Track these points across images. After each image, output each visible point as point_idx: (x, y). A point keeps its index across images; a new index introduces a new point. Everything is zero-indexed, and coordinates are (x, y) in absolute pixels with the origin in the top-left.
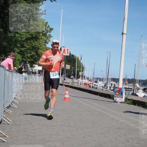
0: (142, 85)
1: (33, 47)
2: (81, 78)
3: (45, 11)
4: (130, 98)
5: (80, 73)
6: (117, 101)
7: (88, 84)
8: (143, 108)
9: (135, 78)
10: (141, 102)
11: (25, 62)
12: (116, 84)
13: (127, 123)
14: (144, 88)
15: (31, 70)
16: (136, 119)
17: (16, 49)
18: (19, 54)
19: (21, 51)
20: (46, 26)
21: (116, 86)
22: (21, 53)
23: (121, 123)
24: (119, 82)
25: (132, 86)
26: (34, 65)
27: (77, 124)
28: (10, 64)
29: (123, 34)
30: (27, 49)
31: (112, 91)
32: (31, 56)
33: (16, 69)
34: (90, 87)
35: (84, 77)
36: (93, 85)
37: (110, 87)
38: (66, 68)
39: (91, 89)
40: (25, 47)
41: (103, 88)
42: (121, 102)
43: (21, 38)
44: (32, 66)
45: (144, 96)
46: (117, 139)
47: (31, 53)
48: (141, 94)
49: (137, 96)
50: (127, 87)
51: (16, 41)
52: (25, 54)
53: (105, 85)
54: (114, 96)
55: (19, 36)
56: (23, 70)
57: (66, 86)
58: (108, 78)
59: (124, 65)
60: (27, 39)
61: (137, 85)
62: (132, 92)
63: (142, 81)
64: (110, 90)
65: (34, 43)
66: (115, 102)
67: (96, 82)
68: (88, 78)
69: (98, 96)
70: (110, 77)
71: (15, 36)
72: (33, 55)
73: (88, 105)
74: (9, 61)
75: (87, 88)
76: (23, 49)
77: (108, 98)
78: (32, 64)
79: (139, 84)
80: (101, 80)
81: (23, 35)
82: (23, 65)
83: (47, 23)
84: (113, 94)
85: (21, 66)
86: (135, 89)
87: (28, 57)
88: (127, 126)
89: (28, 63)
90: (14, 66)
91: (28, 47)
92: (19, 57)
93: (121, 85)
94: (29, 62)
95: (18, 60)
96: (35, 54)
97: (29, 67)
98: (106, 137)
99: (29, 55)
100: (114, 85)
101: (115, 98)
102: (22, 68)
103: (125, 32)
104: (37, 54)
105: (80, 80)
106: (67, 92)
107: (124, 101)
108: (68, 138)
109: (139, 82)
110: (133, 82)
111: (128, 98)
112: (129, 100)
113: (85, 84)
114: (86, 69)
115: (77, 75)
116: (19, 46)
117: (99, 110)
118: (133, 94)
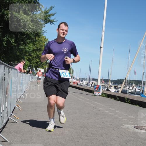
0: (113, 83)
1: (37, 56)
3: (46, 31)
4: (105, 93)
5: (71, 75)
6: (96, 94)
7: (76, 83)
9: (109, 79)
10: (113, 96)
11: (32, 66)
13: (103, 110)
14: (115, 85)
15: (36, 72)
16: (109, 107)
17: (26, 57)
18: (28, 61)
19: (29, 59)
20: (47, 41)
21: (96, 84)
22: (29, 60)
23: (99, 111)
24: (97, 81)
25: (107, 84)
26: (38, 69)
27: (68, 111)
28: (20, 68)
29: (101, 47)
30: (33, 58)
31: (93, 88)
32: (36, 62)
33: (25, 71)
34: (77, 85)
35: (73, 77)
36: (80, 83)
37: (91, 85)
39: (78, 86)
40: (32, 56)
41: (86, 86)
42: (99, 96)
43: (30, 49)
44: (36, 69)
45: (115, 91)
46: (96, 121)
47: (36, 60)
48: (113, 90)
49: (110, 91)
50: (104, 85)
51: (26, 52)
52: (32, 61)
53: (88, 84)
54: (94, 91)
56: (31, 72)
59: (101, 70)
60: (34, 50)
61: (110, 84)
62: (107, 88)
63: (114, 81)
64: (91, 87)
65: (38, 53)
66: (95, 95)
67: (82, 81)
68: (76, 78)
70: (91, 78)
71: (25, 48)
72: (38, 61)
73: (76, 97)
74: (20, 65)
75: (75, 85)
76: (30, 57)
77: (90, 93)
78: (37, 68)
79: (112, 83)
80: (85, 80)
81: (30, 47)
82: (30, 69)
83: (48, 39)
84: (94, 90)
85: (29, 69)
86: (109, 87)
87: (34, 63)
88: (103, 112)
89: (33, 67)
90: (24, 69)
91: (34, 56)
92: (28, 63)
93: (99, 83)
94: (35, 66)
95: (27, 65)
96: (39, 61)
97: (34, 70)
98: (88, 120)
99: (34, 62)
100: (94, 83)
101: (94, 93)
102: (29, 71)
103: (102, 46)
104: (40, 61)
107: (101, 94)
110: (107, 81)
111: (104, 93)
112: (105, 94)
113: (74, 82)
114: (74, 72)
116: (28, 55)
117: (83, 101)
118: (108, 90)
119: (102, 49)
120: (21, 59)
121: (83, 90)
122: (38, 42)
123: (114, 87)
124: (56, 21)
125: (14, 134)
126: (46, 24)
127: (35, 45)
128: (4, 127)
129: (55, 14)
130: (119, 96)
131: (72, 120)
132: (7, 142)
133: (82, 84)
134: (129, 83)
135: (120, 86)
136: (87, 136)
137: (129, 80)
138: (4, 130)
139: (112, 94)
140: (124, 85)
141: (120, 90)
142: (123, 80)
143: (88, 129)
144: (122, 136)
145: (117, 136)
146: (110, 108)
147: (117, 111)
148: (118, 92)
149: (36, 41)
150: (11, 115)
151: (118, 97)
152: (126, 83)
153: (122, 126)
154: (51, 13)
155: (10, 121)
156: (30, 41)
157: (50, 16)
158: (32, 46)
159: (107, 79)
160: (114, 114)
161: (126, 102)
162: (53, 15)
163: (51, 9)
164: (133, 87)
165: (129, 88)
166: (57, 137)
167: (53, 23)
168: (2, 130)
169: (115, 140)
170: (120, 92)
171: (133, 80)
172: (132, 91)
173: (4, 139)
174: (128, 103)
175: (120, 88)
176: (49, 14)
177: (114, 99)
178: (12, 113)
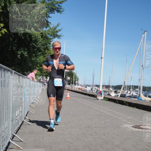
0: (114, 88)
2: (77, 85)
4: (107, 97)
5: (76, 82)
6: (99, 99)
7: (81, 89)
8: (115, 103)
9: (110, 85)
10: (114, 99)
11: (43, 75)
12: (98, 89)
13: (105, 112)
14: (115, 90)
17: (37, 68)
19: (40, 69)
23: (102, 113)
24: (99, 87)
25: (108, 89)
27: (74, 113)
29: (102, 58)
31: (96, 93)
32: (46, 72)
35: (79, 84)
36: (84, 89)
37: (94, 90)
38: (68, 79)
39: (83, 92)
41: (90, 91)
42: (101, 100)
43: (40, 61)
45: (115, 96)
46: (99, 122)
48: (113, 94)
49: (111, 95)
50: (105, 90)
51: (37, 63)
53: (92, 89)
54: (97, 96)
55: (39, 60)
56: (41, 80)
57: (68, 90)
58: (93, 85)
61: (111, 89)
62: (108, 93)
63: (114, 86)
66: (98, 99)
67: (86, 87)
68: (81, 85)
69: (87, 96)
70: (94, 84)
71: (36, 60)
73: (81, 101)
75: (80, 91)
77: (93, 97)
80: (89, 86)
86: (109, 91)
87: (44, 73)
92: (39, 72)
93: (101, 89)
94: (45, 75)
95: (39, 74)
98: (92, 121)
100: (97, 89)
101: (97, 97)
103: (103, 57)
105: (76, 86)
106: (68, 94)
107: (103, 99)
108: (69, 122)
109: (112, 87)
110: (108, 87)
111: (106, 97)
113: (79, 89)
114: (79, 79)
115: (74, 83)
116: (39, 66)
117: (88, 104)
118: (109, 95)
119: (102, 59)
120: (33, 69)
121: (87, 95)
122: (47, 55)
123: (114, 92)
124: (63, 36)
125: (28, 135)
126: (54, 39)
127: (45, 57)
128: (19, 128)
129: (62, 29)
130: (119, 99)
131: (78, 121)
132: (22, 141)
133: (86, 90)
134: (127, 88)
135: (119, 91)
136: (91, 135)
137: (127, 86)
138: (19, 131)
139: (113, 98)
140: (123, 90)
141: (119, 94)
142: (122, 86)
143: (92, 129)
144: (122, 134)
145: (117, 135)
146: (111, 110)
147: (117, 113)
148: (117, 96)
149: (46, 53)
150: (25, 118)
151: (117, 100)
152: (125, 89)
153: (121, 126)
154: (58, 29)
155: (24, 123)
156: (41, 54)
157: (57, 32)
158: (42, 58)
159: (108, 85)
160: (115, 115)
161: (125, 105)
162: (60, 30)
163: (58, 25)
164: (131, 91)
165: (127, 93)
166: (65, 136)
167: (60, 37)
168: (17, 132)
169: (115, 138)
170: (119, 96)
171: (131, 86)
172: (130, 95)
173: (19, 139)
174: (126, 105)
175: (119, 92)
176: (57, 30)
177: (115, 102)
178: (26, 116)
